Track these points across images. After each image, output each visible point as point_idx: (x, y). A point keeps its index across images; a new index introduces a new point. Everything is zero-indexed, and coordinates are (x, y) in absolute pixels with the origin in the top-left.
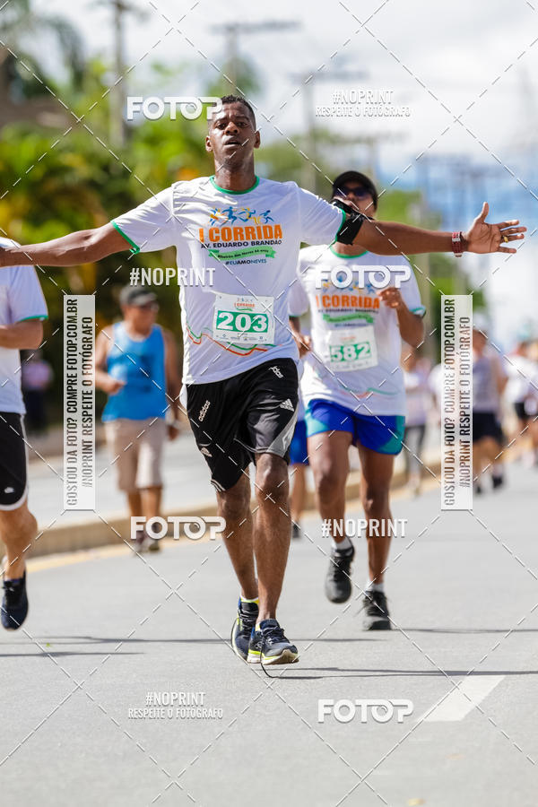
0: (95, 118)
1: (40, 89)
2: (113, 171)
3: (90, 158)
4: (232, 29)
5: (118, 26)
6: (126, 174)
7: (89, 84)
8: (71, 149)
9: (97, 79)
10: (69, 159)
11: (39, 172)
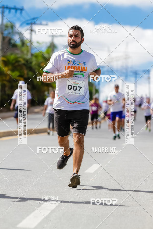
0: (25, 52)
1: (15, 46)
2: (29, 62)
3: (24, 59)
4: (53, 36)
5: (31, 34)
6: (31, 63)
7: (25, 45)
8: (20, 57)
9: (26, 44)
10: (20, 59)
11: (14, 62)
